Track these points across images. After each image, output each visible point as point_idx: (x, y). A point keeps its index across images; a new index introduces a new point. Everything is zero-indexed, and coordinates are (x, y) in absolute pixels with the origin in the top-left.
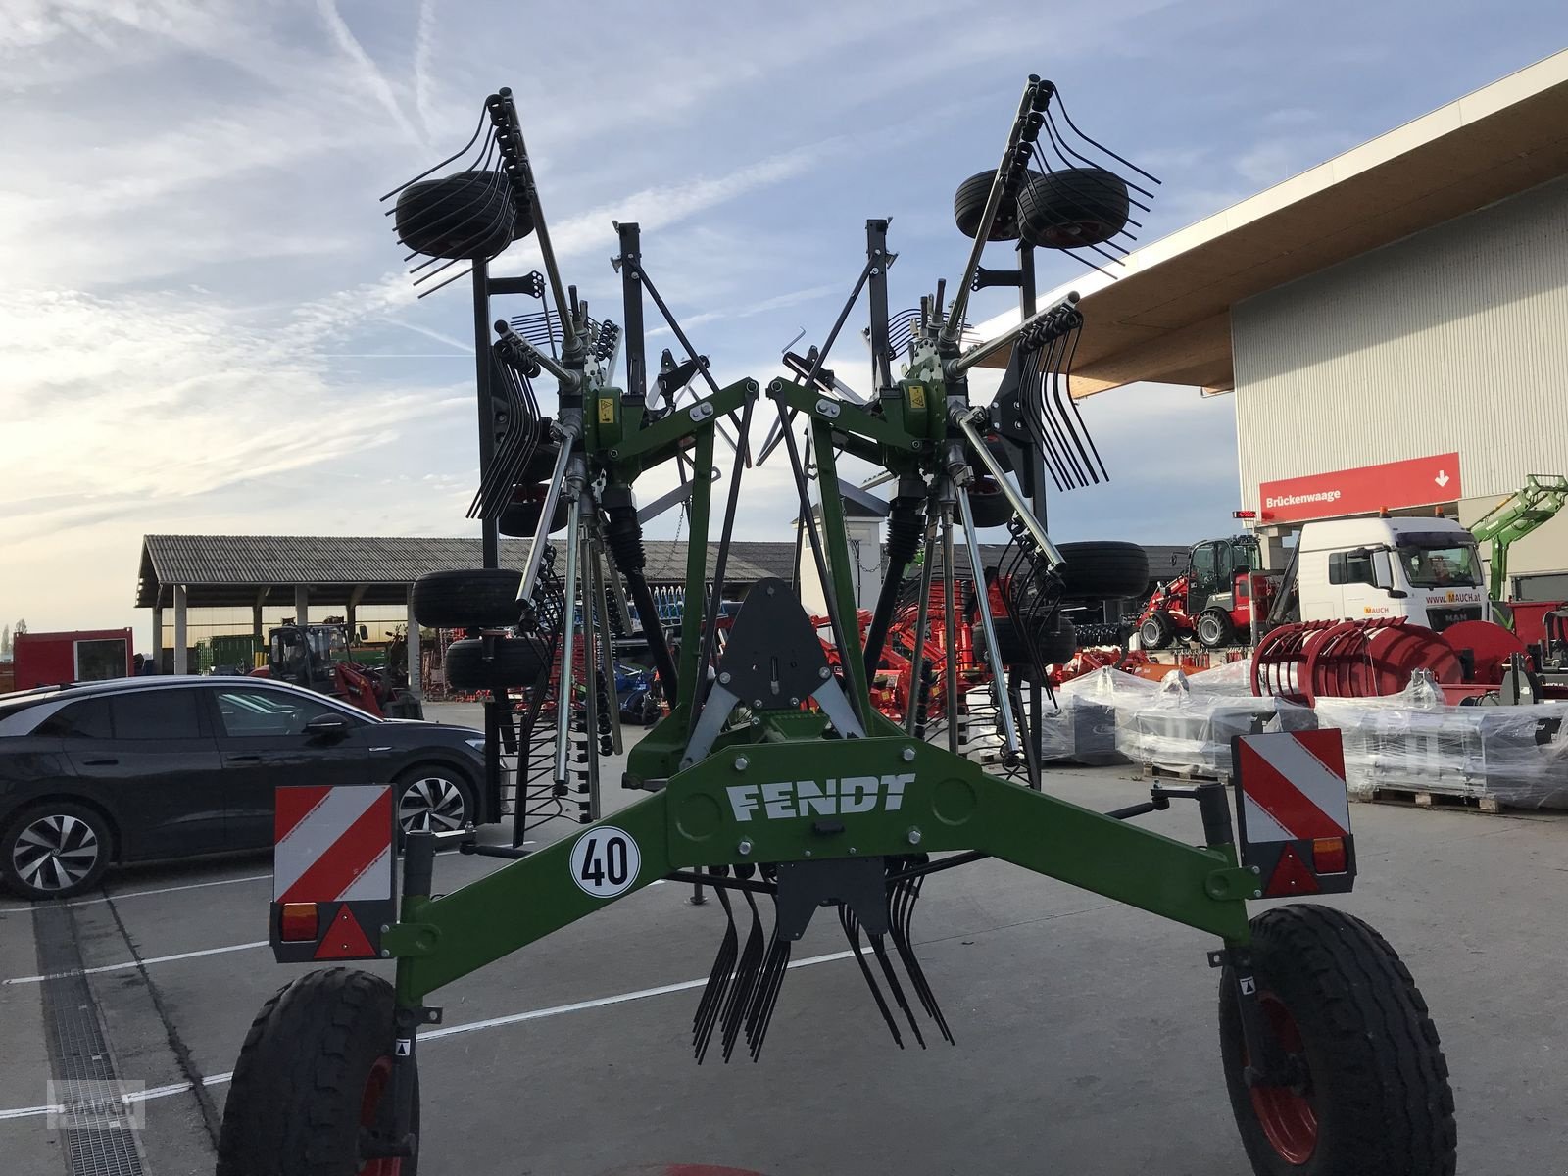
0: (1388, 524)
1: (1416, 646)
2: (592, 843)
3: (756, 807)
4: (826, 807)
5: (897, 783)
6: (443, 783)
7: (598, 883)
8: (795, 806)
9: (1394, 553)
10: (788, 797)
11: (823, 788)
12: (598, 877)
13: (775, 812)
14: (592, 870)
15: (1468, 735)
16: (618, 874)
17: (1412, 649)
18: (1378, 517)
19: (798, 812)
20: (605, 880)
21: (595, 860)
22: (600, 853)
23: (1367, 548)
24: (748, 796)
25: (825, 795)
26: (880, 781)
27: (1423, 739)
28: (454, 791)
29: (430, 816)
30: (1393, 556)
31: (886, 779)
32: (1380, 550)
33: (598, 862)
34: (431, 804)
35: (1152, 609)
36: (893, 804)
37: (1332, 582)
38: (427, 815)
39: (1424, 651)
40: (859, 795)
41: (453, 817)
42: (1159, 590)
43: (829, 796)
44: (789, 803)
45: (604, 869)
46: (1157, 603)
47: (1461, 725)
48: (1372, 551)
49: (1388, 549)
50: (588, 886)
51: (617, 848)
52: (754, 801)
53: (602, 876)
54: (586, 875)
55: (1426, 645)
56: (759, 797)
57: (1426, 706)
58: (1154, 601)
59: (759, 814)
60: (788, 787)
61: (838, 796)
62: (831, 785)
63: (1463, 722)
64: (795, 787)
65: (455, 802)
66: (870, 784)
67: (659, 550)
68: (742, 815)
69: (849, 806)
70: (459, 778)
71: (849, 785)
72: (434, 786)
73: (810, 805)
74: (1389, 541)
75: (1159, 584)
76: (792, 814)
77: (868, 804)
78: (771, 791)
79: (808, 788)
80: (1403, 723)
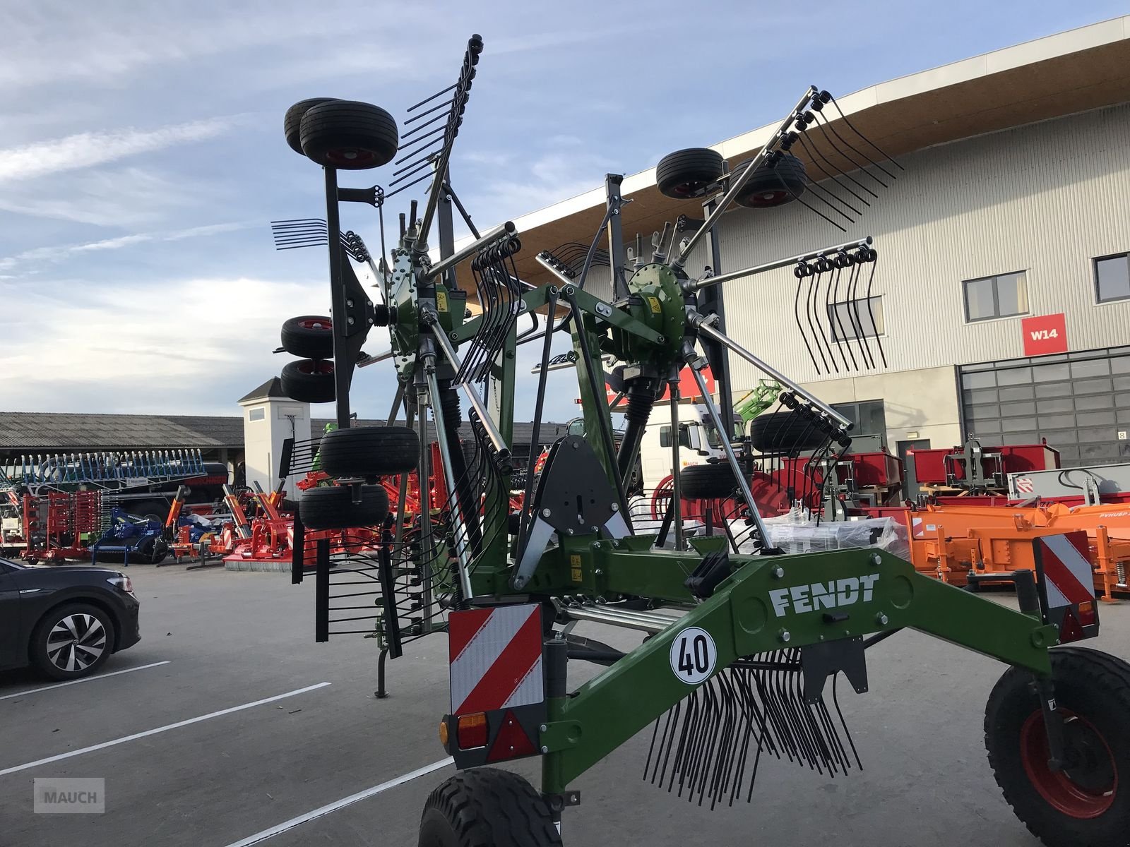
0: (697, 408)
1: (761, 485)
2: (684, 641)
3: (788, 605)
4: (829, 602)
5: (869, 581)
6: (87, 617)
7: (690, 673)
8: (811, 603)
9: (701, 427)
10: (807, 596)
11: (827, 588)
12: (689, 668)
13: (800, 608)
14: (685, 663)
15: (829, 540)
16: (702, 665)
17: (758, 488)
18: (690, 403)
19: (813, 607)
20: (694, 670)
21: (687, 655)
22: (690, 649)
23: (685, 423)
24: (783, 597)
25: (829, 594)
26: (859, 579)
27: (802, 544)
28: (97, 624)
29: (75, 648)
30: (701, 428)
31: (863, 579)
32: (692, 424)
33: (688, 656)
34: (76, 636)
35: (540, 464)
36: (868, 596)
37: (662, 445)
38: (73, 646)
39: (766, 488)
40: (848, 591)
41: (96, 647)
42: (544, 452)
43: (831, 593)
44: (807, 601)
45: (693, 661)
46: (544, 460)
47: (825, 534)
48: (687, 426)
49: (697, 424)
50: (683, 675)
51: (700, 643)
52: (786, 600)
53: (692, 667)
54: (681, 668)
55: (766, 485)
56: (789, 597)
57: (803, 523)
58: (542, 459)
59: (790, 610)
60: (805, 588)
61: (836, 593)
62: (831, 584)
63: (826, 532)
64: (810, 588)
65: (98, 633)
66: (853, 583)
67: (118, 422)
68: (780, 612)
69: (842, 600)
70: (101, 612)
71: (842, 584)
72: (79, 622)
73: (820, 601)
74: (698, 419)
75: (545, 447)
76: (809, 608)
77: (854, 597)
78: (796, 592)
79: (818, 588)
80: (788, 535)
